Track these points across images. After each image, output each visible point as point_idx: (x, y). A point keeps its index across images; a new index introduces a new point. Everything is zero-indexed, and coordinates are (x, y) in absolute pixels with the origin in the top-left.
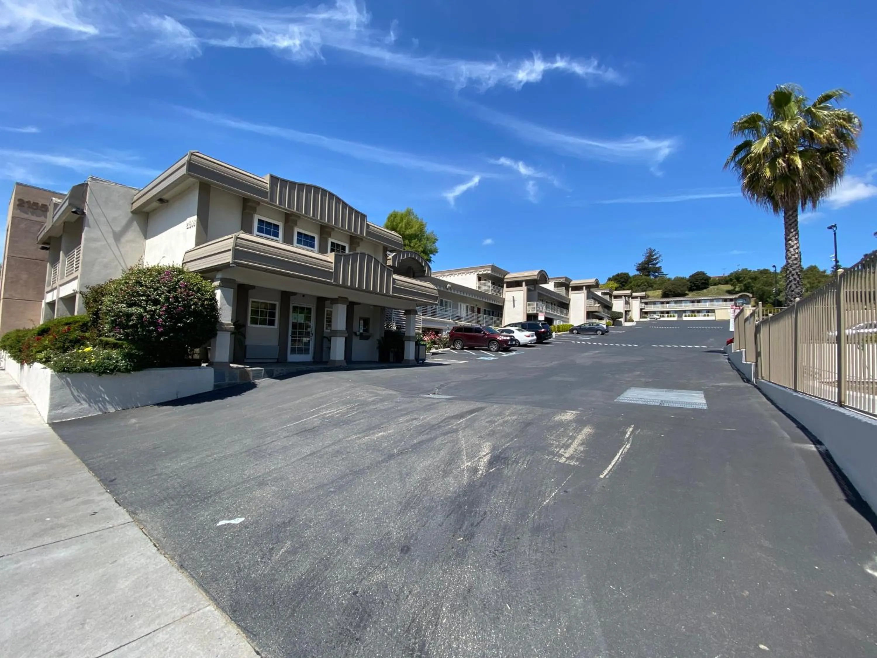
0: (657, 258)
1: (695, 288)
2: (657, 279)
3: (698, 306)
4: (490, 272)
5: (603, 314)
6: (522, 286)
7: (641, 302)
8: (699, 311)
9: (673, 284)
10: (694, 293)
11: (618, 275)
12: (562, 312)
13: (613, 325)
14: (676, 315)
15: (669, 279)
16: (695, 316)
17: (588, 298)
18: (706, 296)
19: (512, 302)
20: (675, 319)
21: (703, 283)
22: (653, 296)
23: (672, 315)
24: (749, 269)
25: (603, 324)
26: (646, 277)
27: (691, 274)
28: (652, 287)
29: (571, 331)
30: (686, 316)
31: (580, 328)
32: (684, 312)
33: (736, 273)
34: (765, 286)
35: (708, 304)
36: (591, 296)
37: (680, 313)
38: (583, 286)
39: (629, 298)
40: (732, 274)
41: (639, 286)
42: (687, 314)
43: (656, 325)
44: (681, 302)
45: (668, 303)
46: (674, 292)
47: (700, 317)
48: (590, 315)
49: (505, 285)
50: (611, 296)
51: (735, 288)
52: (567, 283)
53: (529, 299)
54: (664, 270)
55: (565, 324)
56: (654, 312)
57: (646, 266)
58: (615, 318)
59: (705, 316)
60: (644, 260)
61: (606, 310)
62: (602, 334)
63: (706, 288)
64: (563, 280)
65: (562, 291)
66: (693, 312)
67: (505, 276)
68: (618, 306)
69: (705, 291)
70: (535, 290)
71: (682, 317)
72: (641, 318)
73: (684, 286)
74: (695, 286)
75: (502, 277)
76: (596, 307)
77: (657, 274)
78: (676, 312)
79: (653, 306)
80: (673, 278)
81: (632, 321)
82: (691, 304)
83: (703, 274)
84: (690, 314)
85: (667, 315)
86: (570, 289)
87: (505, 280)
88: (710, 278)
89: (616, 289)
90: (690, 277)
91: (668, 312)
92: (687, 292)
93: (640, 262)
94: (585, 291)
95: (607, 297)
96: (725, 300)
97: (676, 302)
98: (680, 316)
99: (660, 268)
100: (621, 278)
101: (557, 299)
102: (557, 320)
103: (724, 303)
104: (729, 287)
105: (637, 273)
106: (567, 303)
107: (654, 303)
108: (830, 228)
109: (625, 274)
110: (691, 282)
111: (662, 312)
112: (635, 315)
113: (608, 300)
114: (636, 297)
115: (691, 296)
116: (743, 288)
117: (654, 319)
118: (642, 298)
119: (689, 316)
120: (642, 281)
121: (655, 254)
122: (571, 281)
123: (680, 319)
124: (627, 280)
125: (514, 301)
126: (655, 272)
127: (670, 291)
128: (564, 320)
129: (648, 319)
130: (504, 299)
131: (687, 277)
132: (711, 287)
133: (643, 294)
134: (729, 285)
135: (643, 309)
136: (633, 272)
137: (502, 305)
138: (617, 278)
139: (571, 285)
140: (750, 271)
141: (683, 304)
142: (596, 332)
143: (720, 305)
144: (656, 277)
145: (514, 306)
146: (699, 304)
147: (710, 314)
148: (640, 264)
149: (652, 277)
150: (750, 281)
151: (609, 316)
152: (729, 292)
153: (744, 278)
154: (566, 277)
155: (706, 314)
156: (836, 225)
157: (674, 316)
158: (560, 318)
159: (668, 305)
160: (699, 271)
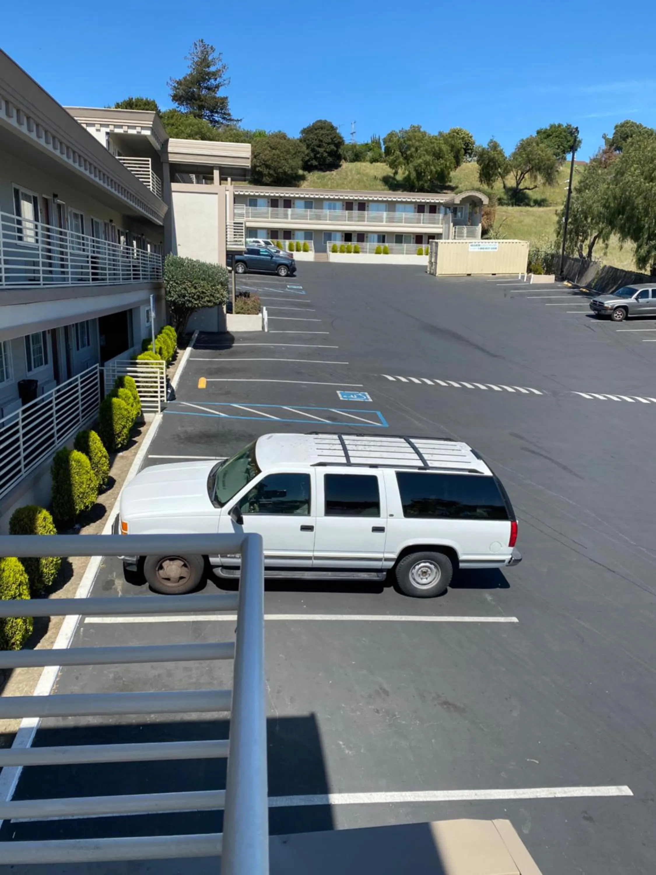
0: (215, 75)
1: (315, 163)
3: (362, 219)
8: (362, 237)
9: (273, 148)
10: (316, 179)
14: (311, 245)
16: (356, 253)
20: (310, 257)
21: (331, 154)
23: (301, 242)
30: (334, 251)
32: (328, 235)
35: (384, 215)
37: (320, 238)
42: (337, 245)
44: (319, 203)
45: (286, 203)
46: (274, 170)
47: (369, 256)
51: (396, 174)
57: (193, 91)
59: (378, 251)
60: (188, 71)
63: (335, 166)
66: (349, 237)
69: (334, 172)
71: (325, 251)
74: (316, 157)
77: (217, 117)
78: (309, 234)
83: (329, 127)
84: (344, 244)
85: (285, 241)
90: (305, 132)
91: (290, 234)
92: (303, 173)
93: (180, 77)
96: (422, 208)
97: (308, 203)
98: (321, 249)
103: (417, 216)
104: (384, 170)
110: (308, 146)
111: (274, 232)
119: (342, 251)
121: (213, 62)
123: (322, 258)
126: (213, 112)
127: (267, 165)
131: (300, 136)
132: (347, 166)
134: (385, 165)
144: (214, 124)
146: (365, 214)
148: (179, 83)
150: (428, 158)
153: (417, 150)
155: (381, 246)
157: (306, 248)
160: (319, 119)
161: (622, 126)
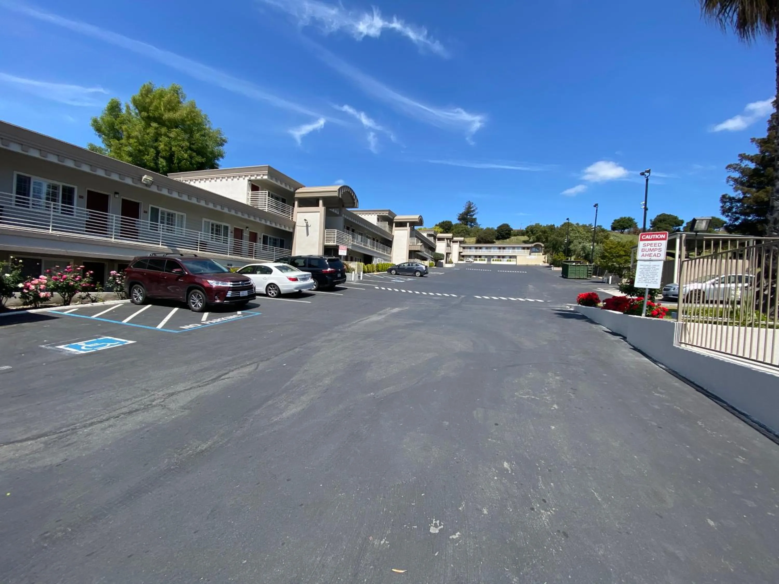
0: (474, 211)
1: (500, 237)
2: (473, 229)
3: (503, 252)
4: (266, 177)
5: (425, 253)
6: (317, 205)
7: (460, 247)
8: (503, 257)
9: (485, 233)
10: (501, 241)
11: (443, 223)
12: (384, 250)
13: (435, 266)
14: (486, 259)
15: (482, 229)
16: (500, 261)
17: (411, 236)
18: (509, 243)
19: (305, 228)
20: (485, 262)
21: (507, 234)
22: (470, 243)
23: (483, 259)
24: (540, 224)
25: (423, 265)
26: (465, 226)
27: (499, 226)
28: (469, 235)
29: (390, 271)
30: (493, 260)
31: (399, 268)
32: (493, 257)
33: (531, 227)
34: (558, 236)
35: (511, 250)
36: (414, 234)
37: (489, 257)
38: (406, 222)
39: (450, 241)
40: (528, 227)
41: (459, 233)
42: (495, 259)
43: (470, 267)
44: (490, 248)
45: (481, 248)
46: (485, 240)
47: (504, 262)
48: (412, 254)
49: (296, 203)
50: (435, 238)
51: (530, 239)
52: (392, 217)
53: (328, 225)
54: (478, 221)
55: (386, 262)
56: (470, 256)
57: (466, 216)
58: (437, 259)
59: (508, 261)
60: (464, 211)
61: (430, 252)
62: (421, 276)
63: (508, 238)
64: (386, 214)
65: (385, 226)
66: (499, 257)
67: (296, 190)
68: (441, 248)
69: (508, 240)
70: (340, 215)
71: (490, 261)
72: (459, 260)
73: (493, 235)
74: (501, 236)
75: (292, 190)
76: (418, 246)
77: (473, 224)
78: (486, 256)
79: (469, 250)
80: (485, 229)
81: (452, 263)
82: (498, 250)
83: (507, 225)
84: (497, 259)
85: (479, 259)
86: (394, 224)
87: (296, 196)
88: (512, 230)
89: (441, 233)
90: (498, 227)
91: (480, 257)
92: (495, 240)
93: (461, 213)
94: (408, 228)
95: (431, 239)
96: (524, 248)
97: (487, 248)
98: (489, 260)
99: (475, 219)
100: (446, 225)
101: (379, 234)
102: (377, 258)
103: (523, 250)
104: (525, 238)
105: (458, 222)
106: (391, 240)
107: (470, 248)
108: (642, 174)
109: (449, 222)
110: (498, 232)
111: (476, 256)
112: (455, 257)
113: (433, 242)
114: (456, 242)
115: (498, 244)
116: (535, 239)
117: (469, 261)
118: (461, 242)
119: (496, 260)
120: (461, 229)
121: (472, 207)
122: (396, 216)
123: (489, 263)
124: (450, 227)
125: (307, 226)
126: (471, 223)
127: (482, 239)
128: (385, 258)
129: (464, 262)
130: (295, 223)
131: (496, 229)
132: (512, 238)
133: (462, 239)
134: (526, 236)
135: (461, 252)
136: (455, 221)
137: (291, 230)
138: (443, 225)
139: (395, 221)
140: (541, 226)
141: (492, 250)
142: (415, 273)
143: (520, 252)
144: (472, 226)
145: (308, 234)
146: (505, 250)
147: (512, 259)
148: (460, 214)
149: (469, 227)
150: (540, 233)
151: (432, 257)
152: (525, 242)
153: (537, 231)
154: (389, 211)
155: (509, 259)
156: (650, 170)
157: (484, 260)
158: (380, 255)
159: (480, 250)
160: (505, 223)
161: (660, 216)
